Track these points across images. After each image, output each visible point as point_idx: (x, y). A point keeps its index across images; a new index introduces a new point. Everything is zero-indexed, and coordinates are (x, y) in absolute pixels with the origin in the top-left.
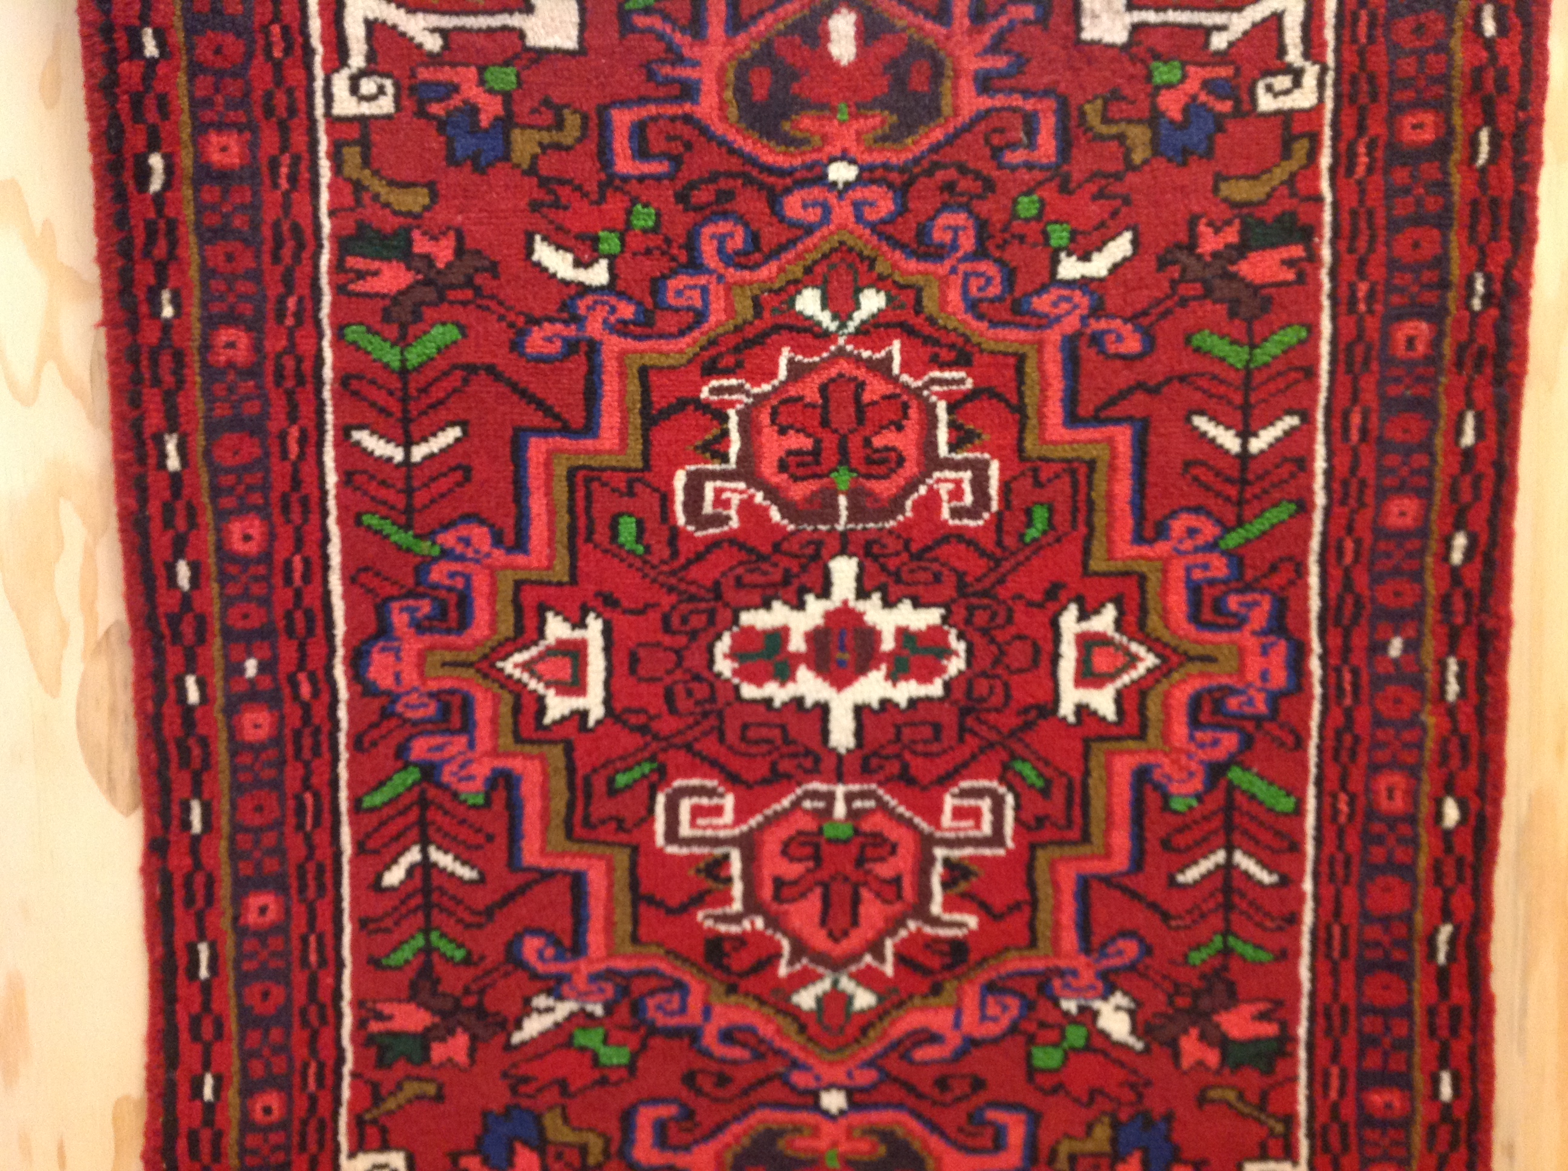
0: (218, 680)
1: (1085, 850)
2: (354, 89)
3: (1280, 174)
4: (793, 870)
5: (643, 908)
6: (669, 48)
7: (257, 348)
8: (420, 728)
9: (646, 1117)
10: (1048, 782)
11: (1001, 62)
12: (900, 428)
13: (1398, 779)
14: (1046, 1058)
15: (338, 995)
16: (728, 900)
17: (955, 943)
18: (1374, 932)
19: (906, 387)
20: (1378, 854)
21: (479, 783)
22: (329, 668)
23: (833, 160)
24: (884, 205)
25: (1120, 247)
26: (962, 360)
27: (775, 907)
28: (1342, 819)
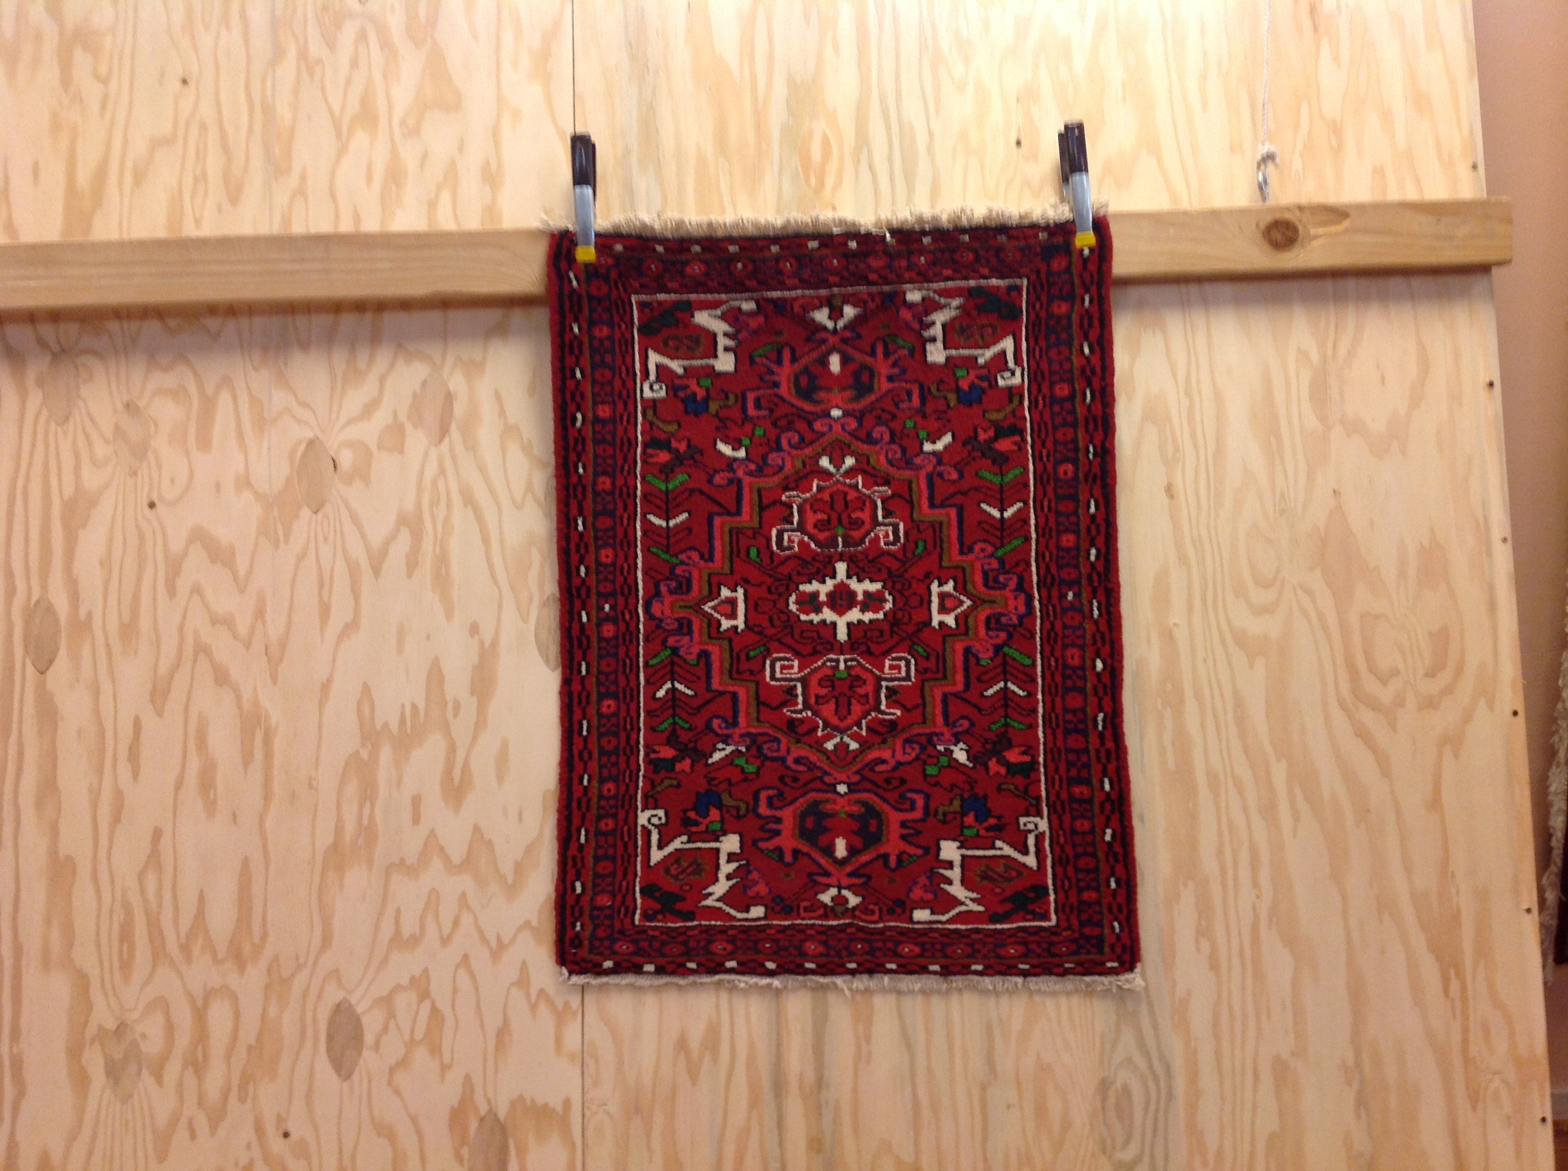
0: (594, 613)
1: (943, 682)
2: (651, 388)
3: (1009, 409)
4: (823, 691)
5: (762, 708)
6: (769, 369)
7: (613, 484)
8: (671, 633)
9: (763, 795)
10: (929, 654)
11: (896, 371)
12: (862, 510)
13: (1074, 651)
14: (931, 770)
15: (638, 743)
16: (797, 704)
17: (891, 721)
18: (1069, 717)
19: (865, 494)
20: (1069, 683)
21: (694, 656)
22: (637, 608)
23: (832, 407)
24: (853, 424)
25: (947, 439)
26: (887, 483)
27: (816, 707)
28: (1053, 668)
